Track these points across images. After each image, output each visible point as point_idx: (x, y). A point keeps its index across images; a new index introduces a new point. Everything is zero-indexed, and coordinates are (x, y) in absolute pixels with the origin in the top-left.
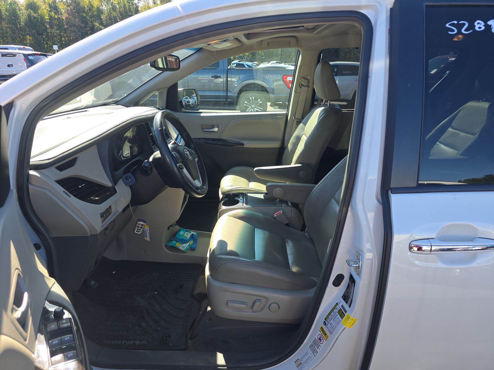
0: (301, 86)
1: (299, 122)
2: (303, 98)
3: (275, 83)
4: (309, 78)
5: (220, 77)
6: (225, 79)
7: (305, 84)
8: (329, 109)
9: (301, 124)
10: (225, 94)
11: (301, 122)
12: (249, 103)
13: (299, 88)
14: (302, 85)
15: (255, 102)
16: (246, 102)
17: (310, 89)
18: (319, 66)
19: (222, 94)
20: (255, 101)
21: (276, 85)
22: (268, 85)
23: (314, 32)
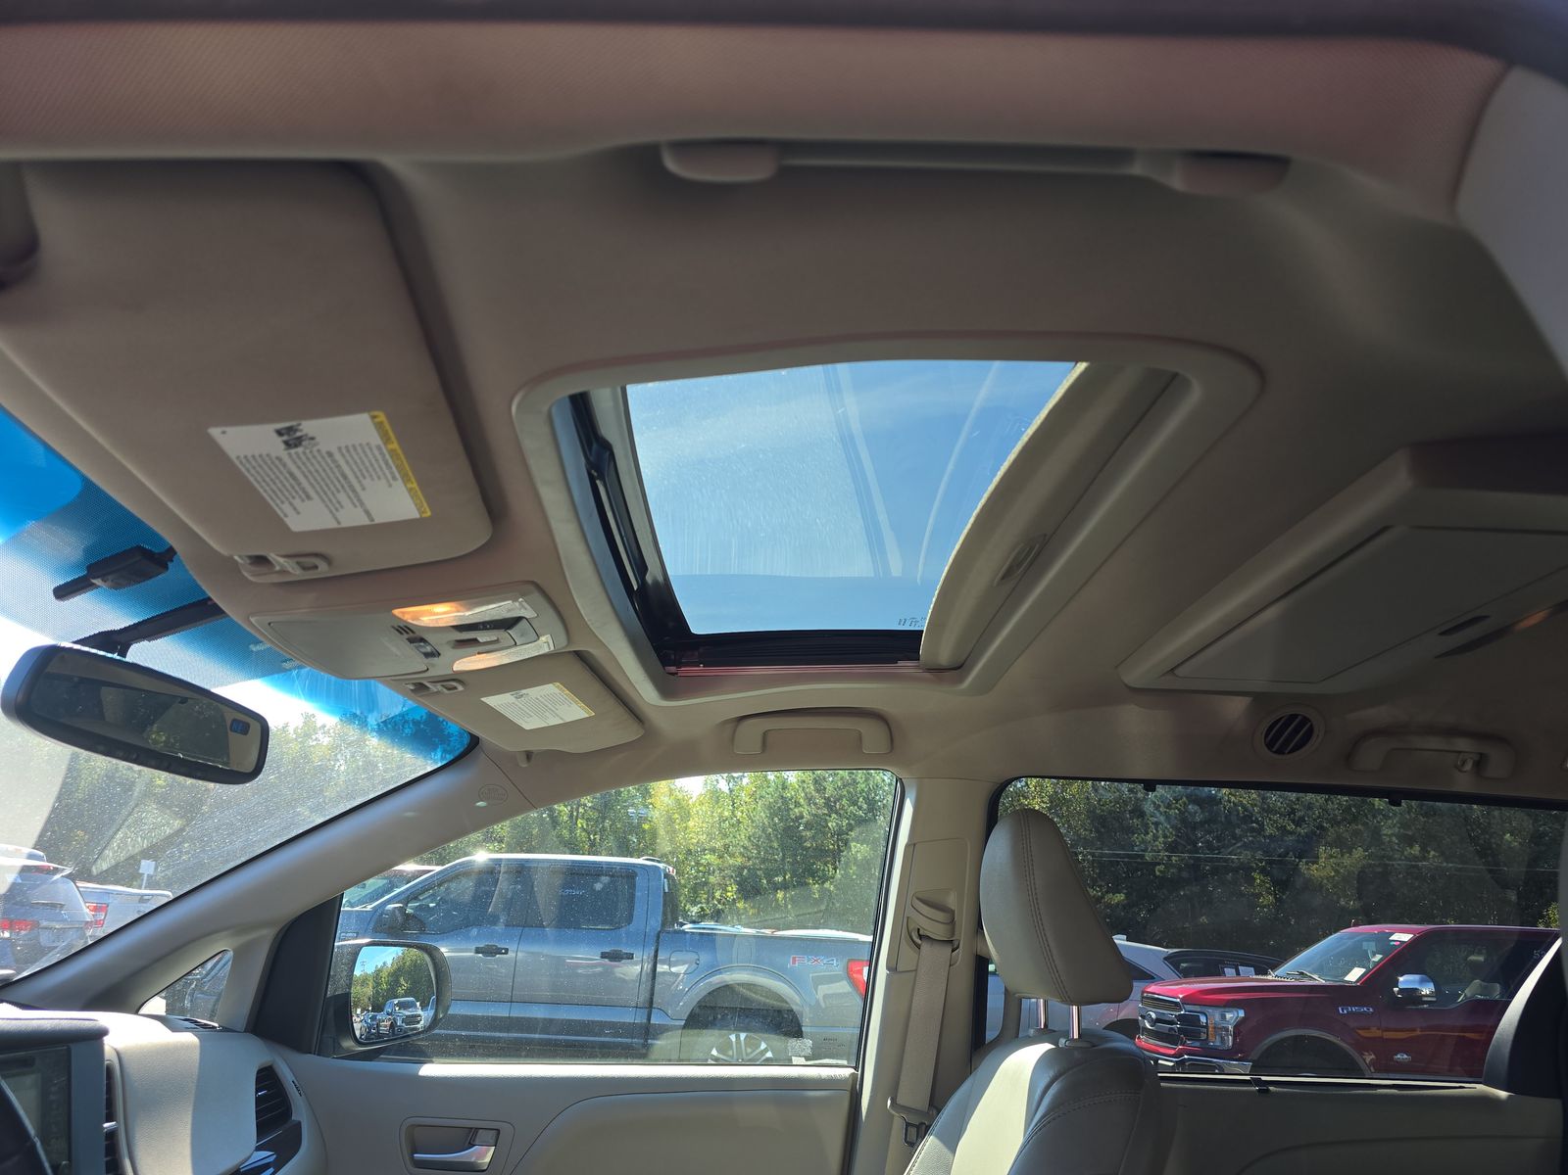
0: (918, 941)
1: (918, 1127)
2: (928, 997)
3: (824, 989)
4: (951, 901)
5: (630, 956)
6: (648, 967)
7: (937, 931)
8: (1077, 1054)
9: (930, 1143)
10: (639, 1019)
11: (928, 1128)
12: (728, 1056)
13: (907, 950)
14: (921, 937)
15: (747, 1055)
16: (714, 1052)
17: (963, 958)
18: (1000, 844)
19: (629, 1017)
20: (749, 1050)
21: (826, 997)
22: (798, 992)
23: (961, 680)
